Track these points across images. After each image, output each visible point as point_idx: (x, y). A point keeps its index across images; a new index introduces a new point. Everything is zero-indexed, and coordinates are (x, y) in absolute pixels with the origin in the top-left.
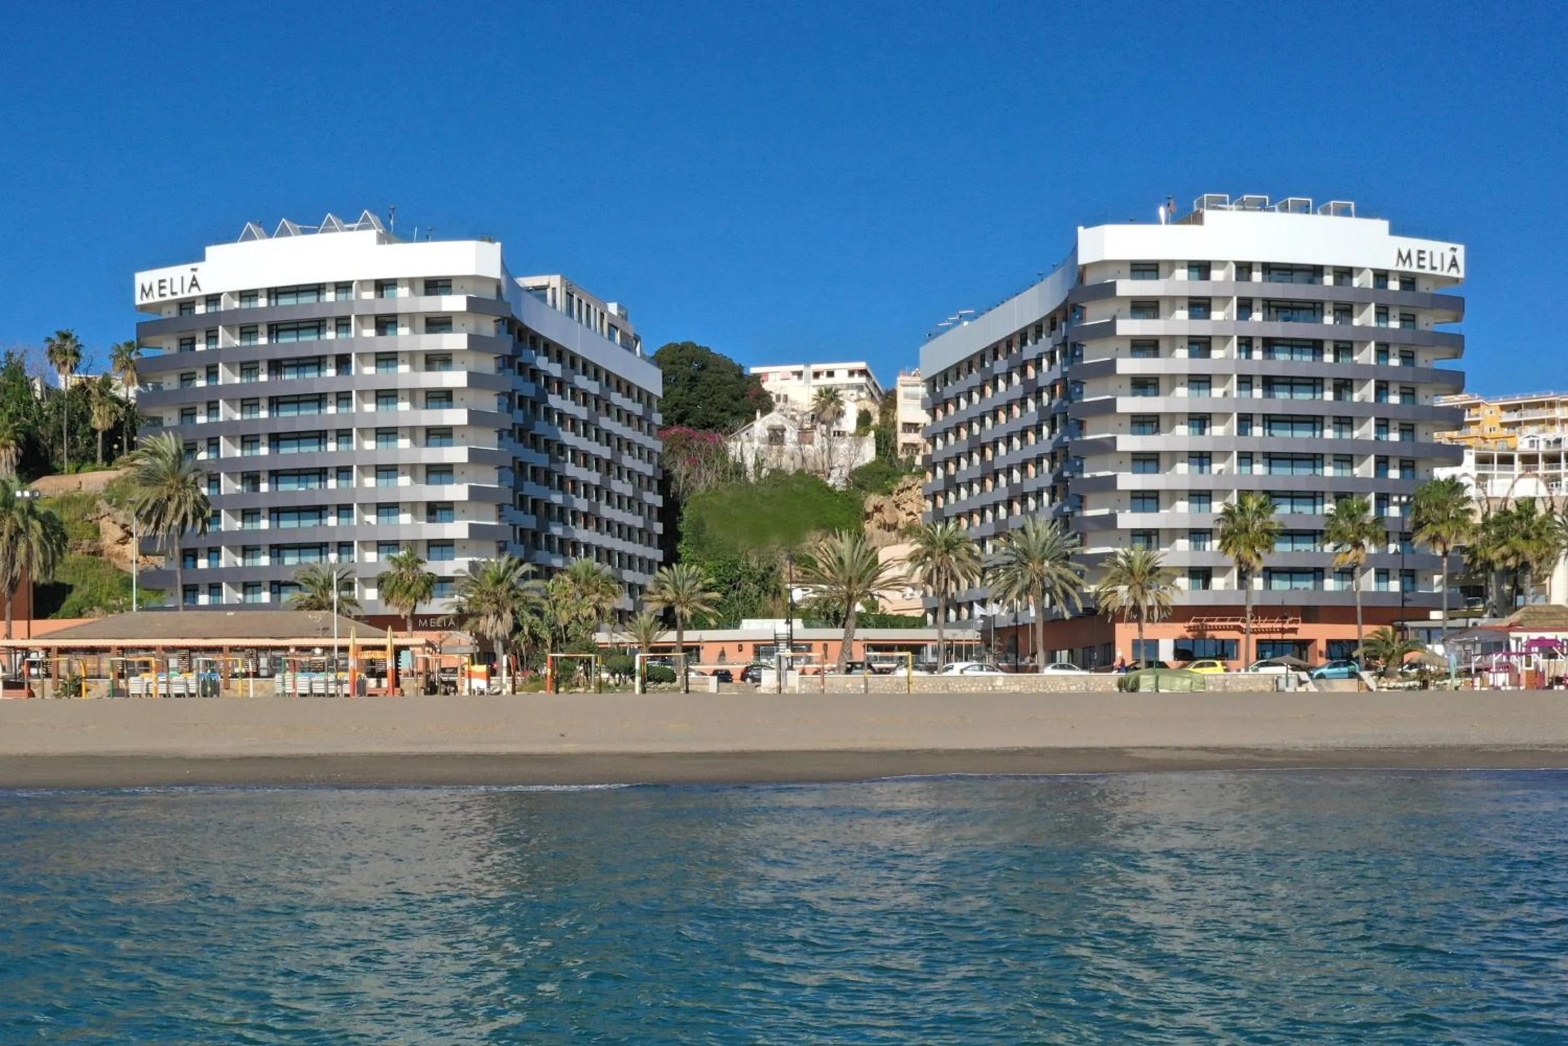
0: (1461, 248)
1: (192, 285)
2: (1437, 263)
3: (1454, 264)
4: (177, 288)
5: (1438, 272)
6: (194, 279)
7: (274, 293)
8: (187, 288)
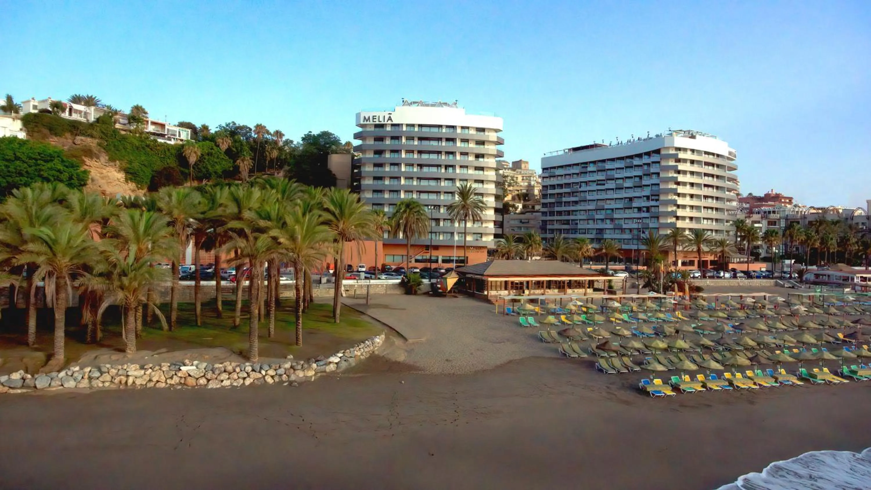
1: (389, 119)
4: (381, 119)
6: (390, 117)
7: (420, 126)
8: (386, 119)
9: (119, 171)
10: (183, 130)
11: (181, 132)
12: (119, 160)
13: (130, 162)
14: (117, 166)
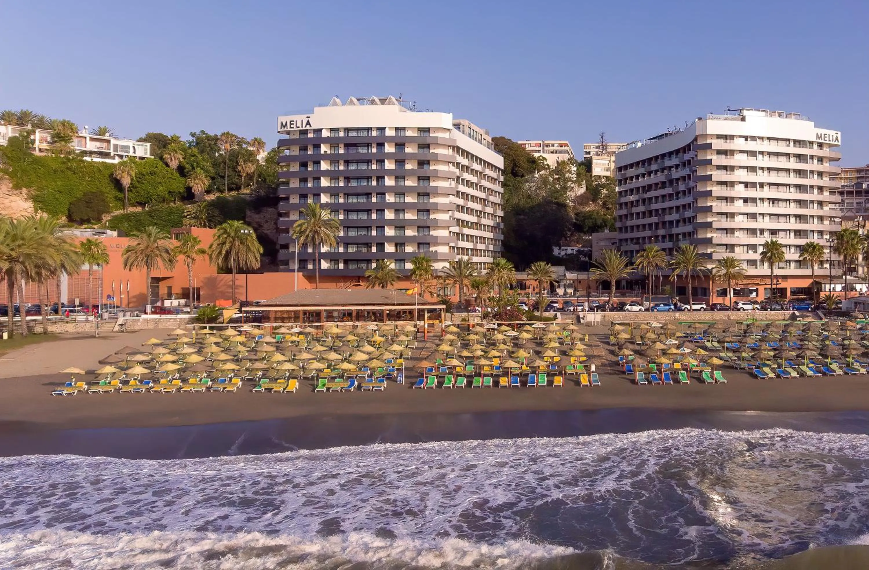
0: (839, 133)
1: (307, 124)
2: (831, 139)
3: (837, 139)
4: (299, 125)
5: (831, 142)
6: (308, 121)
7: (347, 130)
8: (304, 125)
9: (26, 200)
10: (138, 145)
11: (136, 147)
12: (26, 187)
13: (40, 189)
14: (24, 194)
